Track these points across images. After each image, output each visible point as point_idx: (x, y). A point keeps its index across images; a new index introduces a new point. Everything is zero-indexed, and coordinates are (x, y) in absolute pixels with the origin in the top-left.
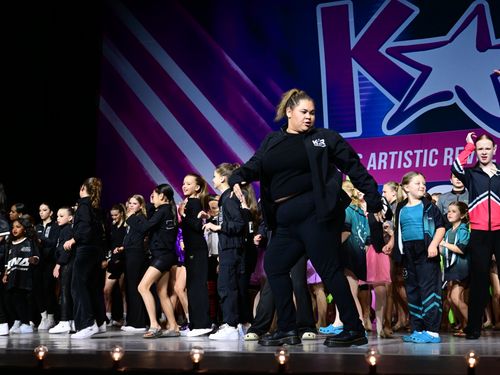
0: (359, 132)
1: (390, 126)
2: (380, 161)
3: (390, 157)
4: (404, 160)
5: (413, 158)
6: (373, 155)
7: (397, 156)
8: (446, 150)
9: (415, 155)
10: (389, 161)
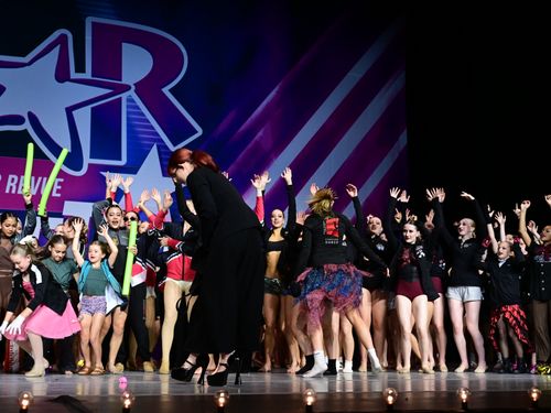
8: (11, 177)
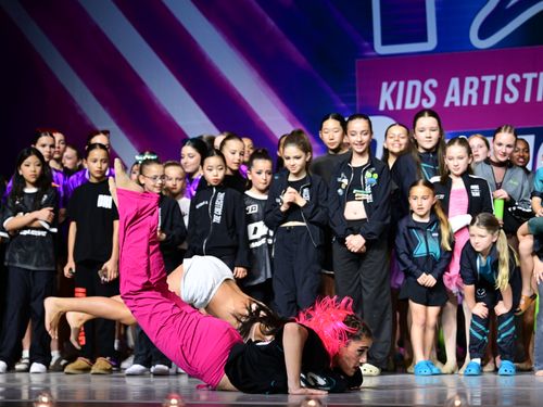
0: (431, 44)
1: (483, 34)
2: (467, 91)
3: (482, 85)
4: (505, 90)
5: (521, 86)
6: (455, 82)
7: (494, 84)
9: (524, 81)
10: (481, 91)
